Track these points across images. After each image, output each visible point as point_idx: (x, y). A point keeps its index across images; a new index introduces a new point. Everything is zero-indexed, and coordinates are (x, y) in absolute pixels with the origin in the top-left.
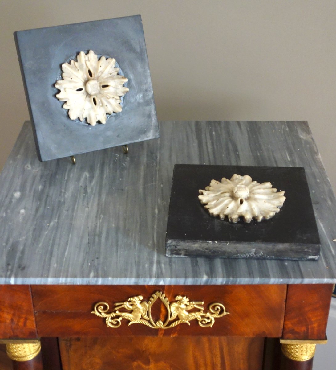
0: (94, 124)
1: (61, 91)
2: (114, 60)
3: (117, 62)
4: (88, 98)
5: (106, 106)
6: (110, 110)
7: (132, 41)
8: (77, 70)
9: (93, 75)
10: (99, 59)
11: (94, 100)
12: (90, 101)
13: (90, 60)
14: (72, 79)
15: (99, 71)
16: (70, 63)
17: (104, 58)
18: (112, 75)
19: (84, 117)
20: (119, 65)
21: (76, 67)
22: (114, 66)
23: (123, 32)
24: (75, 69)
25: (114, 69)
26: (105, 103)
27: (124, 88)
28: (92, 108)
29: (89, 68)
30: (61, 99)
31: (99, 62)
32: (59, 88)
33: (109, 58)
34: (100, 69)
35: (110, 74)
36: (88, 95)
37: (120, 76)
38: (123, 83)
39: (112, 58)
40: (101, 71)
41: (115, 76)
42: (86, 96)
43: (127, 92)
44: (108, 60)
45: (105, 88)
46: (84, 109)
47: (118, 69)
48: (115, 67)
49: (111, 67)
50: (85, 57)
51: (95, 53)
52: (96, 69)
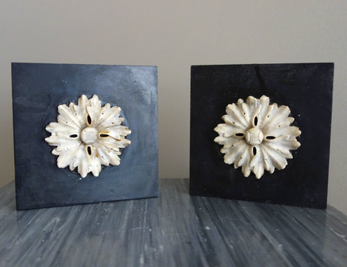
0: (84, 175)
1: (52, 135)
2: (119, 109)
3: (123, 112)
4: (82, 146)
5: (102, 157)
6: (107, 162)
7: (143, 92)
8: (75, 114)
9: (92, 122)
10: (103, 106)
11: (89, 149)
12: (84, 150)
13: (91, 105)
14: (67, 123)
15: (100, 118)
16: (68, 106)
17: (108, 105)
18: (114, 124)
19: (75, 166)
20: (125, 115)
21: (75, 111)
22: (119, 115)
23: (135, 82)
24: (73, 113)
25: (118, 118)
26: (101, 154)
27: (126, 140)
28: (86, 157)
29: (88, 114)
30: (50, 143)
31: (102, 109)
32: (50, 131)
33: (115, 106)
34: (102, 116)
35: (112, 123)
36: (83, 143)
37: (123, 127)
38: (126, 135)
39: (118, 106)
40: (102, 119)
41: (117, 126)
42: (80, 143)
43: (129, 144)
44: (112, 108)
45: (104, 138)
46: (76, 158)
47: (123, 119)
48: (119, 117)
49: (115, 116)
50: (86, 101)
51: (100, 99)
52: (97, 116)
